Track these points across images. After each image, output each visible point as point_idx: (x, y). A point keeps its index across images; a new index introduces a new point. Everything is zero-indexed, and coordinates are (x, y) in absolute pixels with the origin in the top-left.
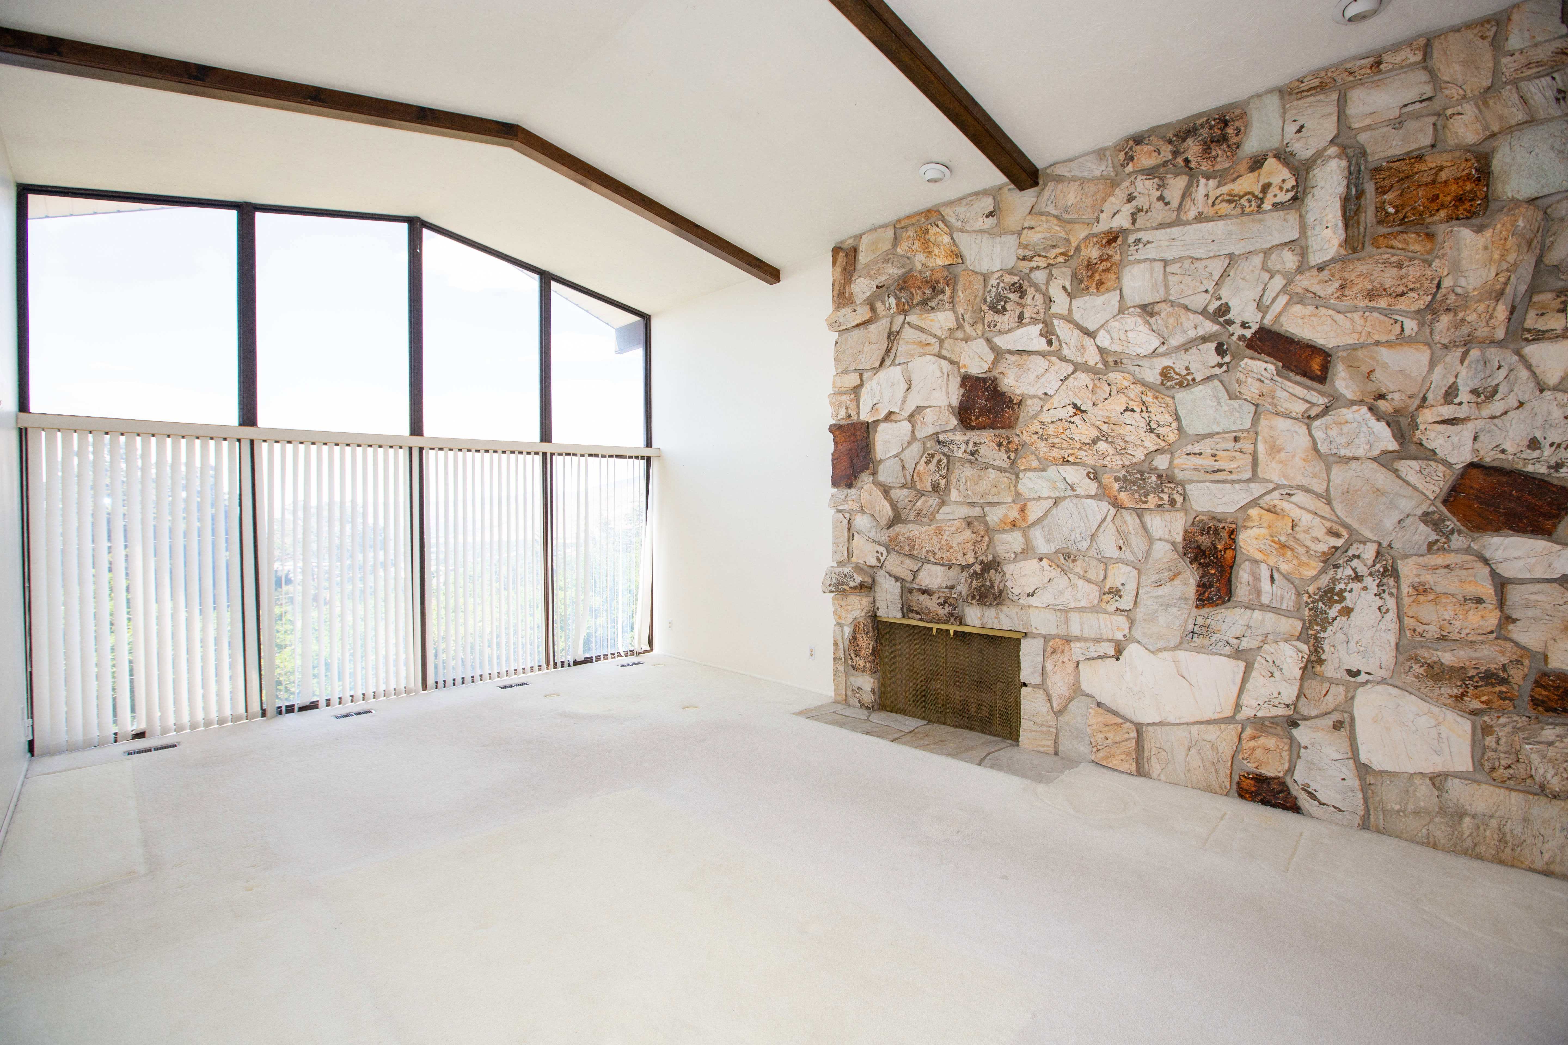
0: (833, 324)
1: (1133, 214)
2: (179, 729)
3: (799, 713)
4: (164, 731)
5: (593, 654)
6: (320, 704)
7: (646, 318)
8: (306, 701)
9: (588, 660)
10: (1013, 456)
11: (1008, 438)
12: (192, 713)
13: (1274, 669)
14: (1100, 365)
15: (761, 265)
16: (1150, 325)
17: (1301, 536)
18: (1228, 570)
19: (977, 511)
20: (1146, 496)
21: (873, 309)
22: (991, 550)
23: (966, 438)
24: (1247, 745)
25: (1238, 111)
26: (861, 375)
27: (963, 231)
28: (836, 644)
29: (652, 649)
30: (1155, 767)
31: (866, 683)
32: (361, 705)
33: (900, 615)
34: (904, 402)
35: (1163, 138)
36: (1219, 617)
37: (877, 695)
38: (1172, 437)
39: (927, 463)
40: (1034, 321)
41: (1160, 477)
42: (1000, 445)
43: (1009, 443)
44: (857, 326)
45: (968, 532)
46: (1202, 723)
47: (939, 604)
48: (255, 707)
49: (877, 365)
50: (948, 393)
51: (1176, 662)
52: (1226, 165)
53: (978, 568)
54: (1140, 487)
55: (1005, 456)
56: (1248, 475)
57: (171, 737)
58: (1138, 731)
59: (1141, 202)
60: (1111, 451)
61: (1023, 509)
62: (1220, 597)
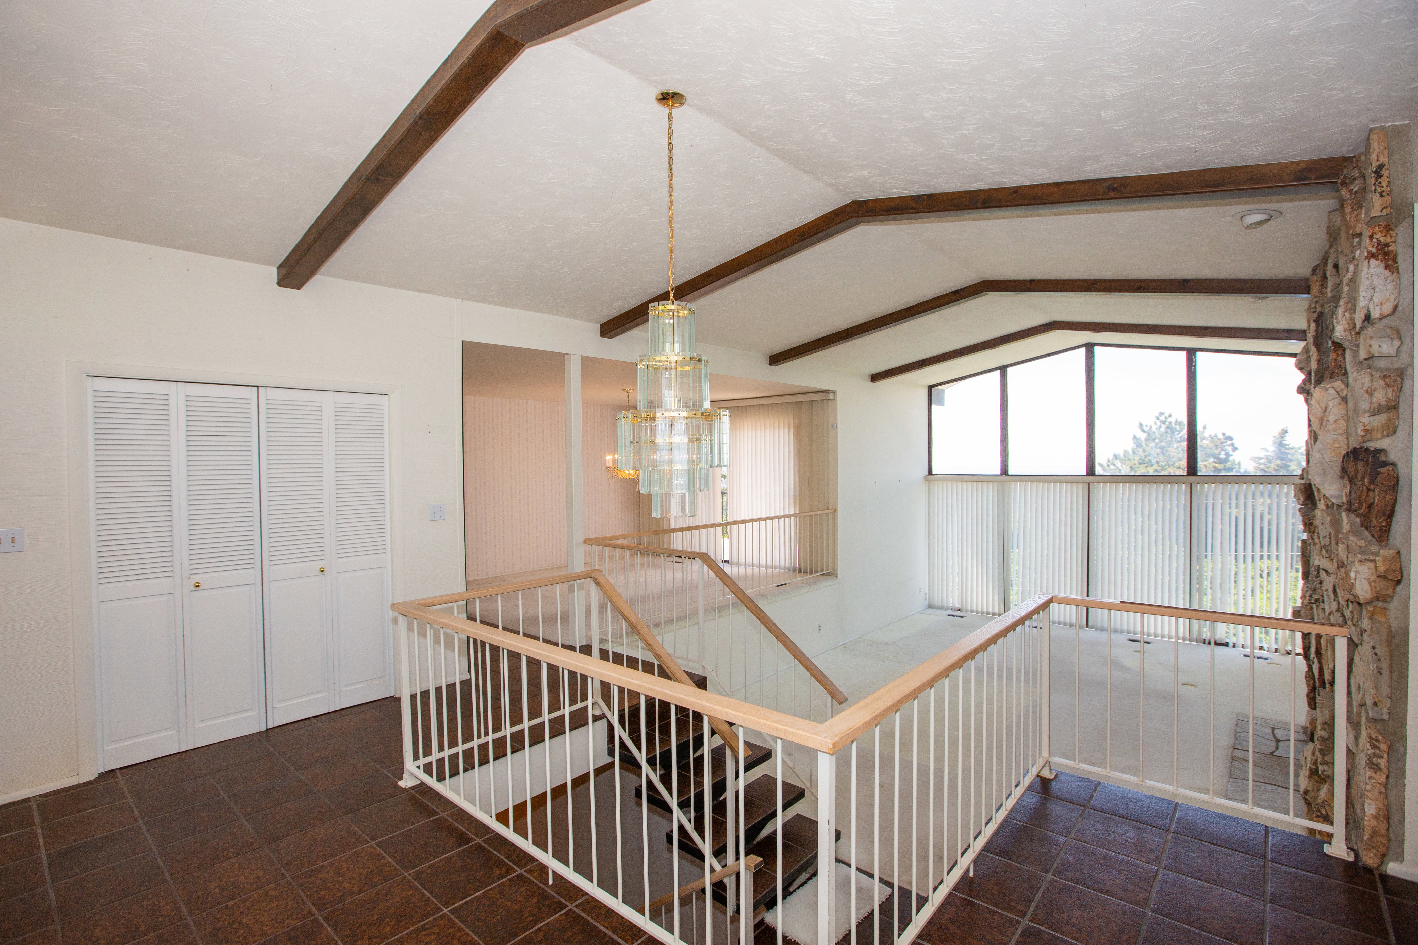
4: (967, 611)
12: (976, 606)
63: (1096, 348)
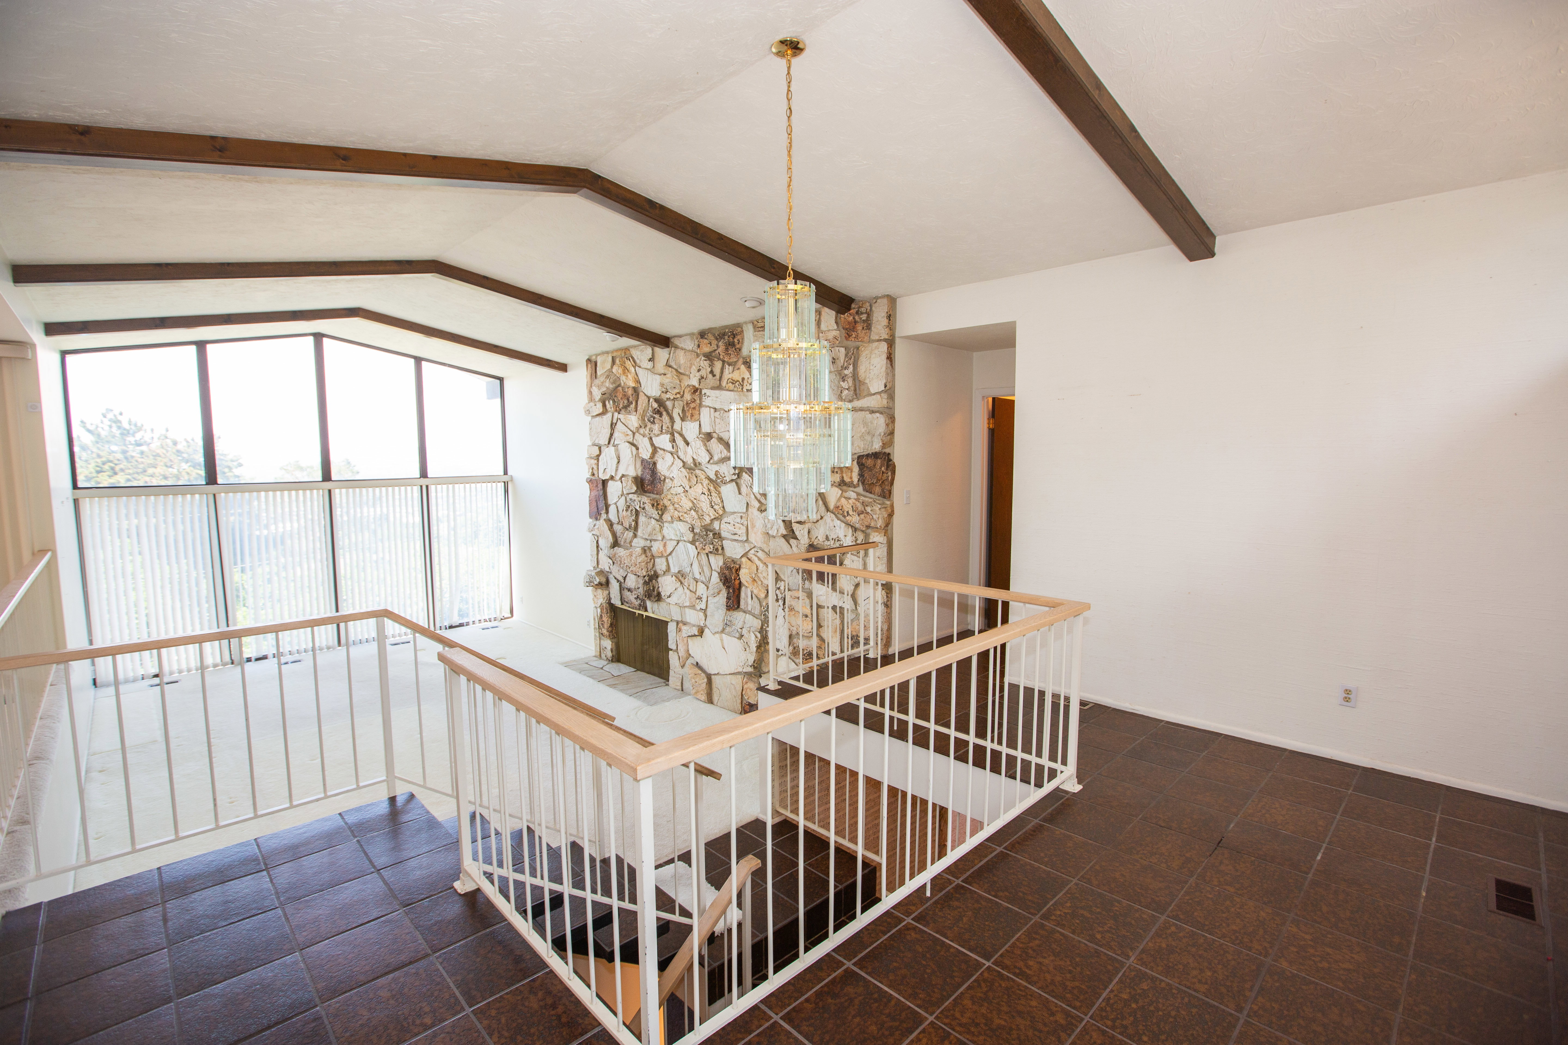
0: (588, 412)
1: (700, 379)
2: (180, 672)
3: (562, 664)
4: (171, 673)
5: (464, 621)
6: (269, 657)
7: (501, 380)
8: (260, 655)
9: (461, 625)
10: (660, 513)
11: (657, 502)
12: (188, 663)
13: (746, 647)
14: (692, 465)
15: (551, 363)
16: (706, 446)
17: (760, 575)
18: (737, 591)
19: (648, 543)
20: (705, 546)
21: (604, 405)
22: (654, 569)
23: (639, 499)
24: (745, 686)
25: (739, 329)
26: (600, 448)
27: (640, 367)
28: (594, 619)
29: (512, 616)
30: (715, 698)
31: (608, 644)
32: (296, 657)
33: (620, 603)
34: (617, 470)
35: (714, 335)
36: (735, 616)
37: (614, 653)
38: (721, 512)
39: (627, 510)
40: (667, 433)
41: (714, 534)
42: (653, 505)
43: (658, 504)
44: (597, 415)
45: (644, 556)
46: (732, 674)
47: (635, 598)
48: (227, 658)
49: (607, 443)
50: (635, 468)
51: (722, 640)
52: (735, 360)
53: (647, 578)
54: (705, 540)
55: (656, 512)
56: (745, 539)
57: (175, 677)
58: (707, 678)
59: (703, 373)
60: (696, 517)
61: (665, 546)
62: (734, 606)
63: (325, 340)
